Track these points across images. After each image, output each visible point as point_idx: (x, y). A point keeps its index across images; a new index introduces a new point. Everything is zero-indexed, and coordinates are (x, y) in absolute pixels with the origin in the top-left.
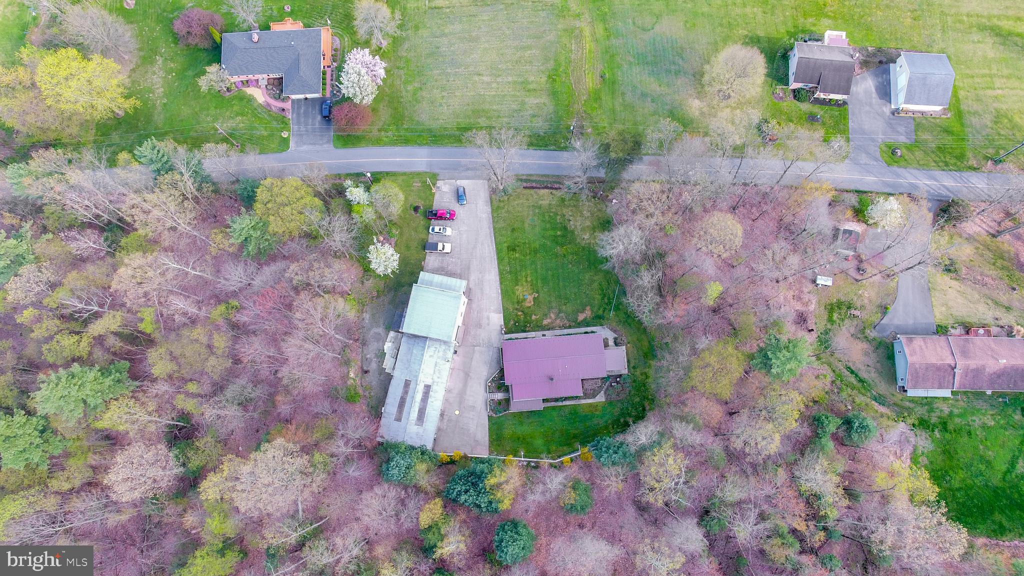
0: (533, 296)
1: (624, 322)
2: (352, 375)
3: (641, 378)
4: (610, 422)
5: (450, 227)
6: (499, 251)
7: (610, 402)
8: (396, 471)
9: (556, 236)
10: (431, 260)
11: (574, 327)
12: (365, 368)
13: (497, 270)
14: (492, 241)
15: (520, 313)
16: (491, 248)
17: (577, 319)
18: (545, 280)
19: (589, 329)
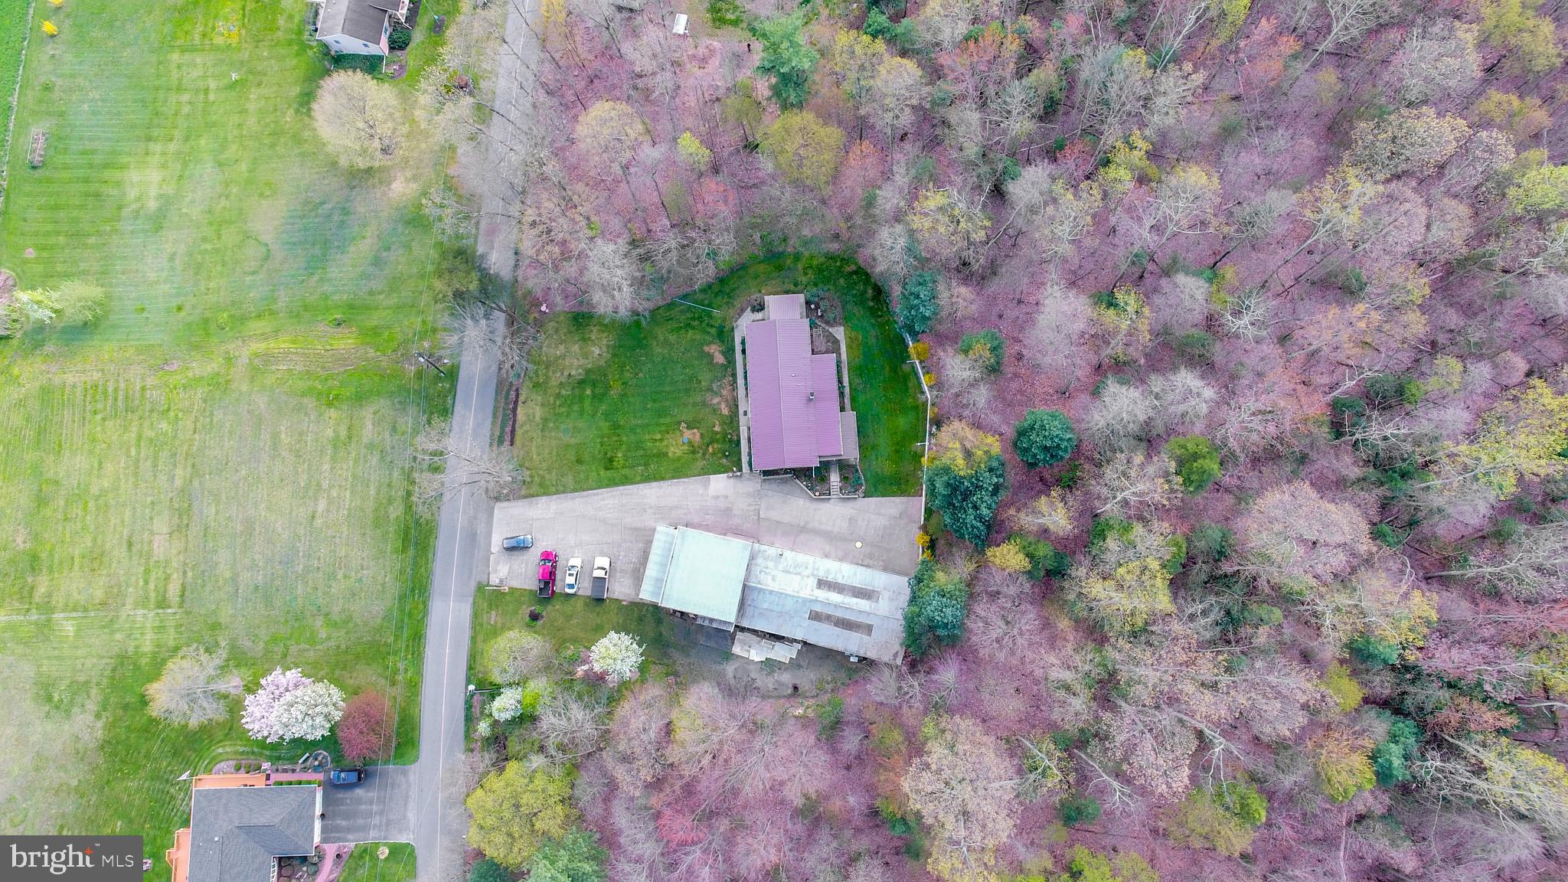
0: (685, 430)
1: (730, 297)
2: (800, 711)
3: (811, 275)
4: (873, 321)
5: (568, 561)
6: (613, 483)
7: (845, 320)
8: (949, 611)
9: (594, 396)
10: (620, 590)
11: (734, 369)
12: (790, 691)
13: (641, 486)
14: (595, 495)
15: (711, 450)
16: (605, 495)
17: (723, 365)
18: (661, 413)
19: (738, 348)
